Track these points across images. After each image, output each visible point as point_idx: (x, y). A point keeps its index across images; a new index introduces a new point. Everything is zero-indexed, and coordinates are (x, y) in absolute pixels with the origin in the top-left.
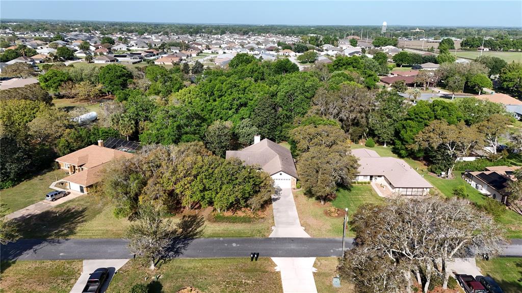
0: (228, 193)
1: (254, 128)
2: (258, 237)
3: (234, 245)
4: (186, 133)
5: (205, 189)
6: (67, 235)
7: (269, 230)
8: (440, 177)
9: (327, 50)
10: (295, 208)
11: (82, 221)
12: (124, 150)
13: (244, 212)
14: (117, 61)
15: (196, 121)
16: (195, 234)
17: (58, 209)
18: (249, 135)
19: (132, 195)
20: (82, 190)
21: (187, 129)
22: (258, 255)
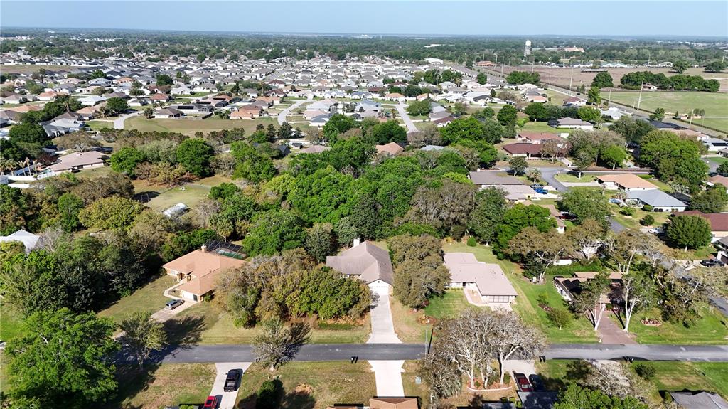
0: (332, 305)
1: (354, 228)
2: (357, 343)
3: (337, 350)
4: (288, 240)
5: (311, 302)
6: (195, 342)
7: (367, 337)
8: (532, 283)
9: (446, 91)
10: (391, 315)
11: (204, 329)
12: (222, 251)
13: (345, 319)
14: (182, 114)
15: (297, 227)
16: (304, 341)
17: (179, 318)
18: (348, 236)
19: (249, 306)
20: (195, 298)
21: (289, 236)
22: (357, 359)
